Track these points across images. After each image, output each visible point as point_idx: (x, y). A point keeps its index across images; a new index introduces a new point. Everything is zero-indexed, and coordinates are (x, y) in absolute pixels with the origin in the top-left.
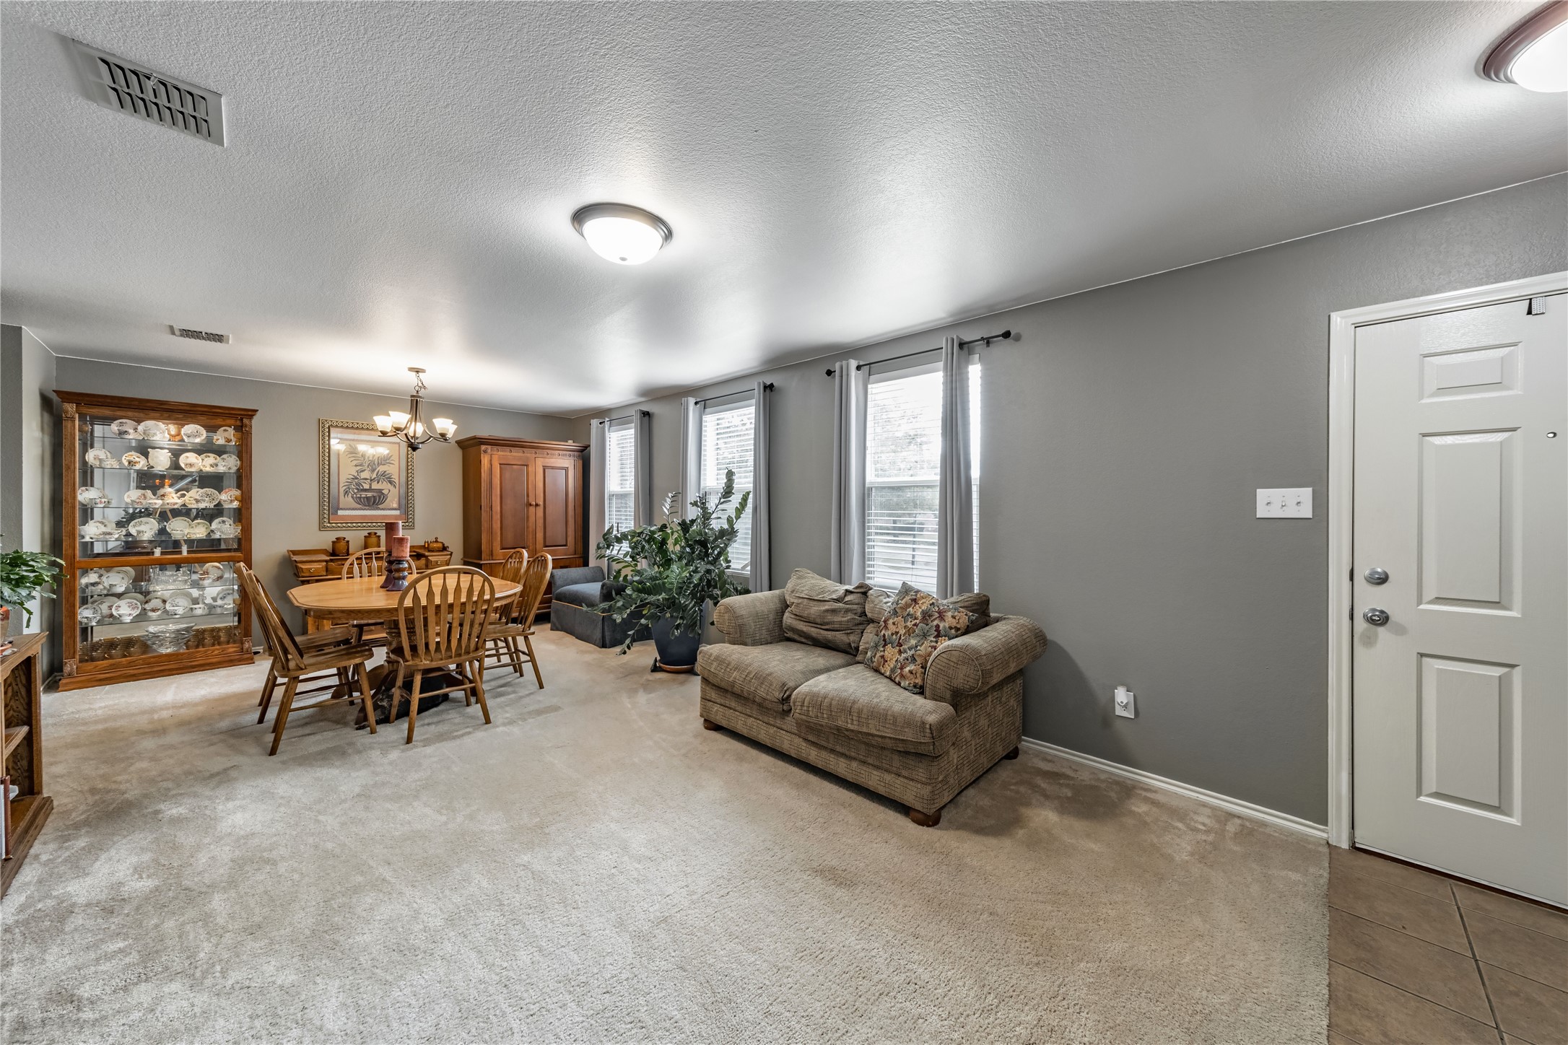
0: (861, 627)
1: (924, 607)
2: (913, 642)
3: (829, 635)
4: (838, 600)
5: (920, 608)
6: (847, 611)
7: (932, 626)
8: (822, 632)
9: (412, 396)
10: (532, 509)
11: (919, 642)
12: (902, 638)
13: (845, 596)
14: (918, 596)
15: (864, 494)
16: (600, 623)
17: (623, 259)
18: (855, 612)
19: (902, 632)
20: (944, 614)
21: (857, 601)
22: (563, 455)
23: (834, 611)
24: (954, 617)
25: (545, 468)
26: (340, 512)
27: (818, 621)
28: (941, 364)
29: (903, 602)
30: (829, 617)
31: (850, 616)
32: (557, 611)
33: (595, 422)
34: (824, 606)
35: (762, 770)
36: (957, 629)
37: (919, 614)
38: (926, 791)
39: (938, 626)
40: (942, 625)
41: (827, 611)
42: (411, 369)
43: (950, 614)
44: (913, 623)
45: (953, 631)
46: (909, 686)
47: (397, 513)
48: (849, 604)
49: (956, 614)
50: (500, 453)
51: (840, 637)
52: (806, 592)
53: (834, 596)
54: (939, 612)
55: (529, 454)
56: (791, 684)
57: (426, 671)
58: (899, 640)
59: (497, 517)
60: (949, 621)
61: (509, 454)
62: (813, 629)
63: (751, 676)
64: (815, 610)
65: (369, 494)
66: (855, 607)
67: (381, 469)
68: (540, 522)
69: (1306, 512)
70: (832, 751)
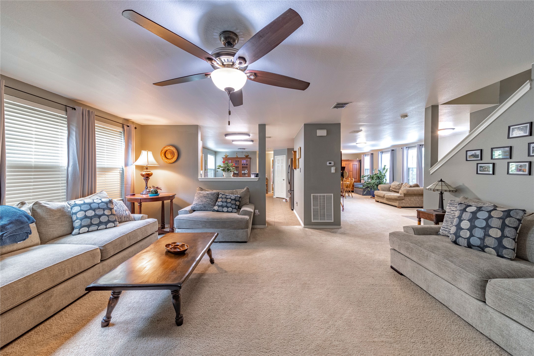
3: (396, 190)
4: (398, 185)
6: (399, 187)
10: (350, 172)
16: (362, 192)
21: (400, 185)
22: (356, 162)
23: (396, 187)
25: (353, 164)
28: (416, 148)
30: (396, 188)
32: (355, 190)
33: (362, 155)
38: (398, 204)
50: (345, 162)
52: (394, 184)
55: (350, 162)
68: (352, 174)
70: (389, 201)
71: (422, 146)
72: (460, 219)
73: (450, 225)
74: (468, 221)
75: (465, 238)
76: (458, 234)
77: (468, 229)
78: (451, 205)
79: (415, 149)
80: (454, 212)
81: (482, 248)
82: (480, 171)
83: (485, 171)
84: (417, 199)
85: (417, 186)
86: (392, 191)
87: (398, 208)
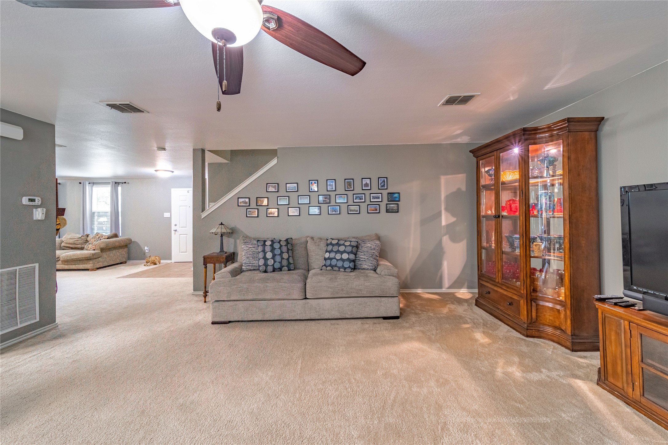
0: (85, 243)
4: (79, 238)
6: (82, 240)
13: (82, 237)
18: (84, 240)
21: (85, 238)
27: (73, 243)
28: (110, 186)
30: (76, 242)
31: (82, 241)
34: (75, 240)
38: (90, 265)
46: (92, 250)
62: (71, 246)
64: (71, 241)
69: (169, 216)
71: (117, 184)
72: (264, 251)
73: (252, 260)
74: (270, 252)
75: (271, 266)
76: (267, 264)
77: (271, 258)
78: (246, 244)
79: (108, 187)
80: (251, 248)
81: (280, 269)
82: (249, 214)
83: (252, 215)
84: (118, 253)
85: (116, 236)
86: (66, 248)
87: (91, 271)
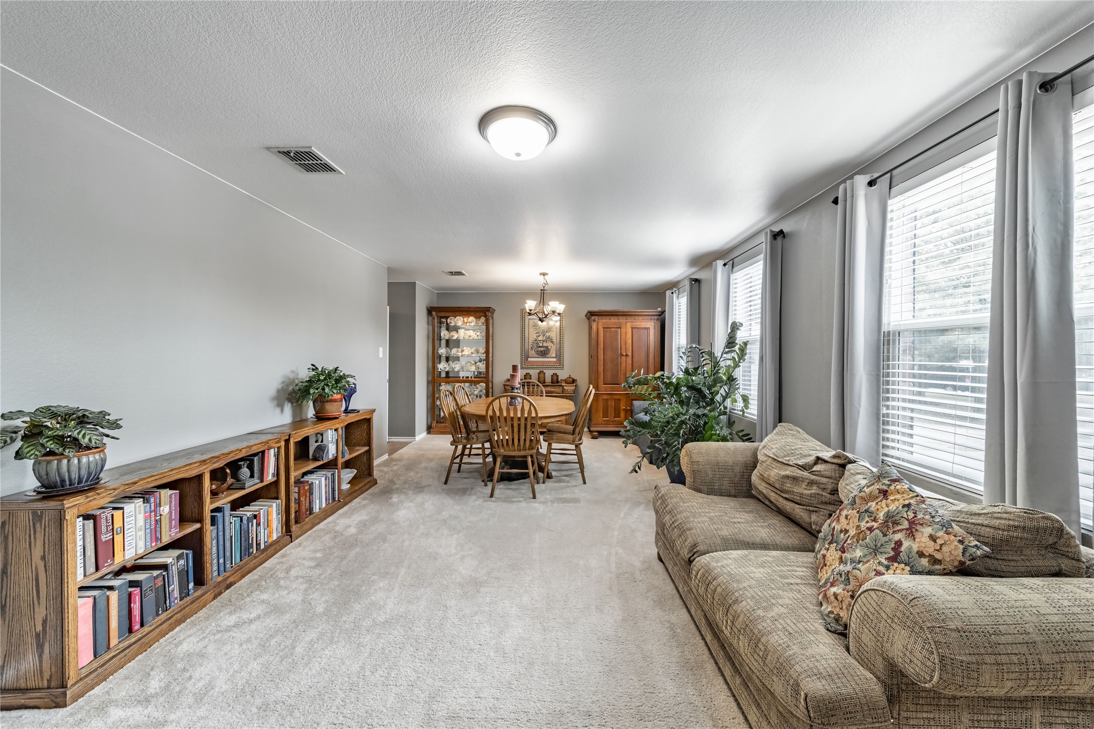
0: (831, 508)
1: (893, 507)
2: (858, 553)
3: (790, 506)
4: (803, 467)
5: (887, 506)
6: (811, 483)
7: (890, 540)
8: (781, 500)
9: (541, 290)
10: (624, 358)
11: (865, 556)
12: (849, 542)
13: (815, 463)
14: (892, 487)
15: (879, 340)
17: (518, 155)
18: (823, 486)
19: (852, 532)
20: (918, 527)
21: (828, 474)
22: (646, 319)
23: (795, 479)
24: (933, 538)
25: (633, 329)
26: (529, 359)
27: (780, 486)
29: (867, 490)
30: (788, 485)
31: (814, 490)
33: (668, 293)
34: (786, 470)
35: (668, 625)
36: (934, 561)
37: (881, 516)
39: (899, 543)
40: (906, 544)
41: (787, 477)
42: (541, 274)
43: (928, 530)
44: (869, 525)
45: (924, 562)
46: (828, 616)
47: (555, 360)
48: (815, 475)
49: (940, 534)
50: (603, 321)
51: (798, 512)
52: (773, 451)
53: (801, 462)
54: (912, 523)
55: (622, 320)
56: (701, 548)
57: (505, 456)
58: (844, 543)
59: (601, 363)
60: (922, 541)
61: (609, 321)
62: (772, 494)
63: (676, 525)
64: (777, 472)
65: (542, 349)
66: (824, 480)
67: (548, 334)
68: (629, 367)
